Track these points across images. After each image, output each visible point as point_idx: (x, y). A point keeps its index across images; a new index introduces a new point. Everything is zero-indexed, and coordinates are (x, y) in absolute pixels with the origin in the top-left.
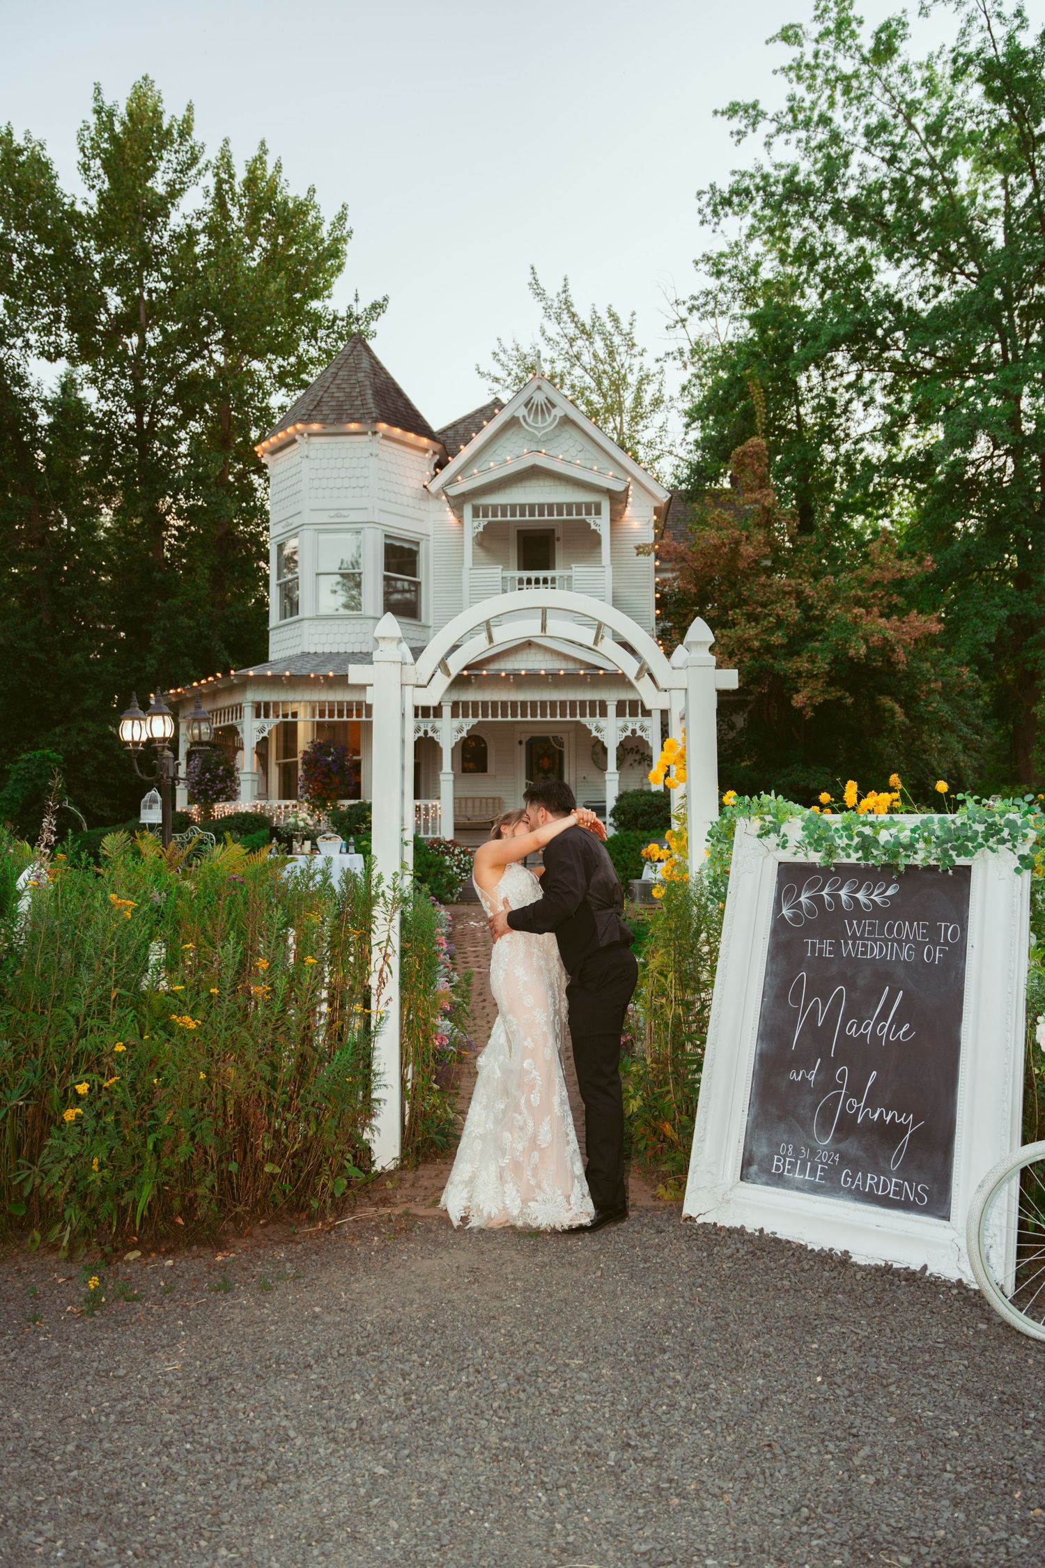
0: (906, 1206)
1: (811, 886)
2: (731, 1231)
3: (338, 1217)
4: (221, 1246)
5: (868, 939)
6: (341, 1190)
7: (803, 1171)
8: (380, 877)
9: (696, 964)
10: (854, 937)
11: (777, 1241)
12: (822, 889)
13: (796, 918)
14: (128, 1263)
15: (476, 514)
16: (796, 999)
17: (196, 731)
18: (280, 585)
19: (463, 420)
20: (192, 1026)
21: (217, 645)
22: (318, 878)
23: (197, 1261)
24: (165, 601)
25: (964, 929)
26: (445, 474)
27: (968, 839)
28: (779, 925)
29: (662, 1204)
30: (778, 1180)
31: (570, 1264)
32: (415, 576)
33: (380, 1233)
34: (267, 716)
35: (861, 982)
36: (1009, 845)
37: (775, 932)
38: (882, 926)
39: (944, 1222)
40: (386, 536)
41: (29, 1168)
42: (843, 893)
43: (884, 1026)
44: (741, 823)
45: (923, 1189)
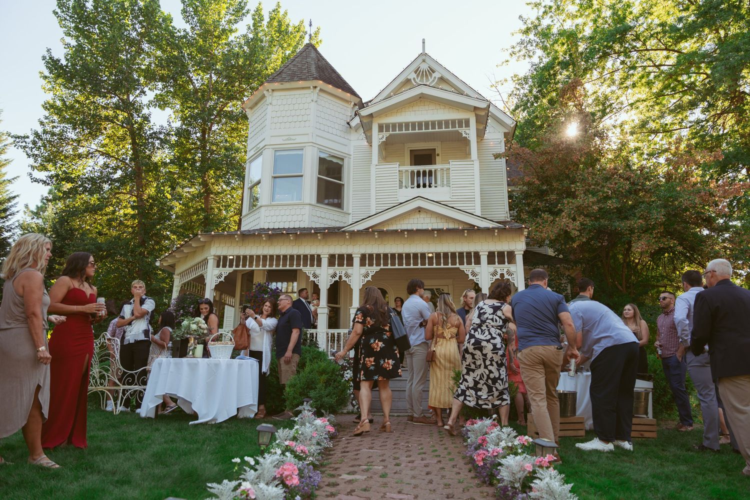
15: (381, 128)
32: (339, 180)
34: (224, 266)
40: (320, 152)
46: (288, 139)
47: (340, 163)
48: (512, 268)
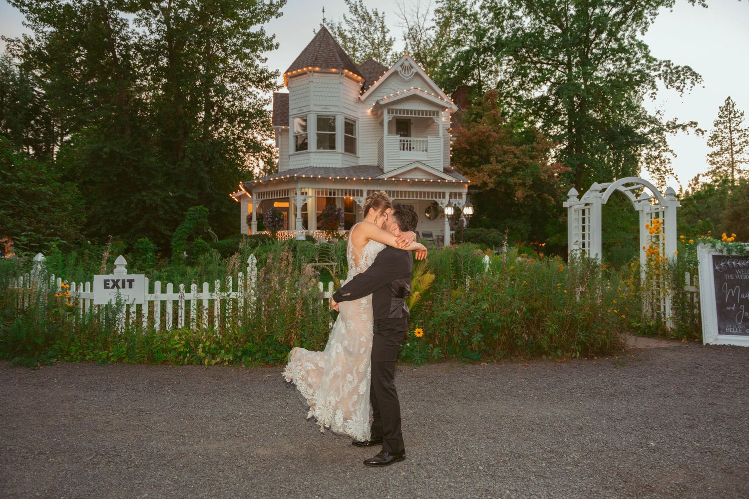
1: (723, 261)
5: (743, 274)
7: (735, 330)
10: (739, 274)
12: (727, 262)
13: (721, 269)
15: (389, 113)
16: (725, 290)
26: (367, 93)
28: (715, 271)
30: (729, 333)
38: (747, 271)
40: (345, 118)
42: (733, 263)
46: (325, 108)
47: (354, 124)
48: (461, 201)
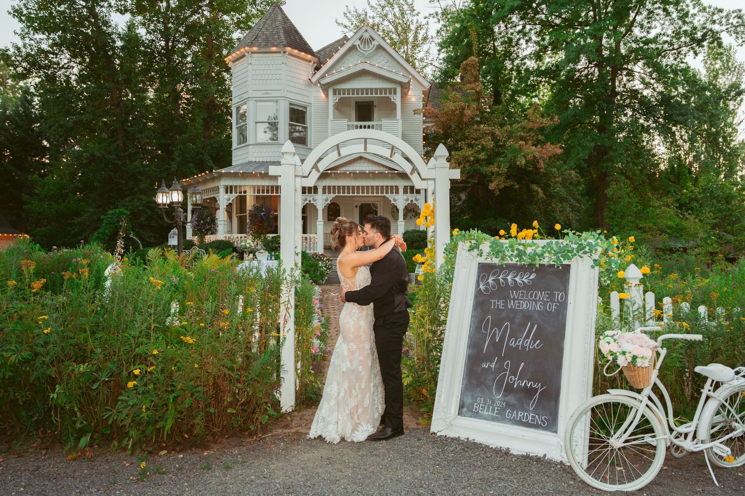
0: (536, 426)
1: (494, 274)
2: (453, 439)
3: (264, 434)
4: (206, 448)
5: (521, 300)
6: (265, 421)
7: (488, 410)
8: (284, 270)
9: (438, 313)
10: (514, 299)
11: (475, 444)
12: (499, 276)
13: (487, 290)
14: (160, 456)
15: (335, 94)
16: (486, 329)
17: (194, 199)
18: (237, 128)
19: (328, 46)
20: (191, 341)
21: (207, 158)
22: (255, 271)
23: (194, 455)
24: (180, 135)
25: (567, 295)
26: (319, 74)
27: (569, 251)
28: (478, 293)
29: (420, 427)
30: (476, 415)
31: (376, 455)
32: (304, 124)
33: (284, 441)
34: (231, 192)
35: (517, 321)
36: (589, 254)
37: (476, 297)
38: (527, 294)
39: (555, 434)
40: (290, 104)
41: (111, 411)
42: (509, 278)
43: (527, 341)
44: (460, 244)
45: (545, 419)
46: (265, 94)
47: (304, 110)
